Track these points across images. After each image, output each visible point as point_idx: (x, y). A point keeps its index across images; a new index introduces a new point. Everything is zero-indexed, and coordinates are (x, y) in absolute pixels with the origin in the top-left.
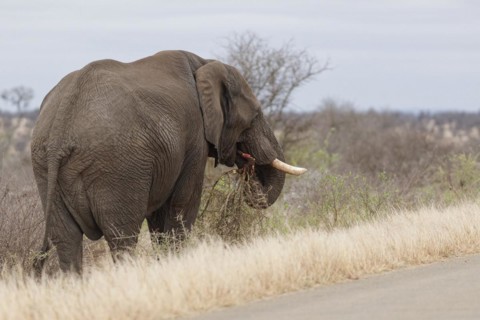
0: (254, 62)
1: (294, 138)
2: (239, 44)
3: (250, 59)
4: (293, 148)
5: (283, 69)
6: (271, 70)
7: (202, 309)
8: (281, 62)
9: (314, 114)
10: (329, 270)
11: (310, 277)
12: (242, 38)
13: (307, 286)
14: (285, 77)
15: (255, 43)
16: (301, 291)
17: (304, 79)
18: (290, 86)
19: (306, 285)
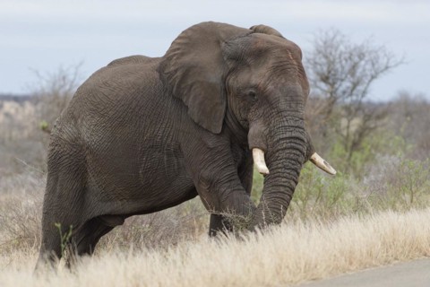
0: (337, 56)
1: (372, 126)
2: (324, 39)
3: (333, 53)
4: (372, 134)
5: (363, 63)
6: (353, 64)
7: (292, 281)
8: (361, 56)
9: (390, 104)
10: (407, 248)
11: (390, 254)
12: (326, 33)
13: (388, 262)
14: (364, 70)
15: (338, 38)
16: (381, 266)
17: (382, 71)
18: (369, 78)
19: (386, 261)
